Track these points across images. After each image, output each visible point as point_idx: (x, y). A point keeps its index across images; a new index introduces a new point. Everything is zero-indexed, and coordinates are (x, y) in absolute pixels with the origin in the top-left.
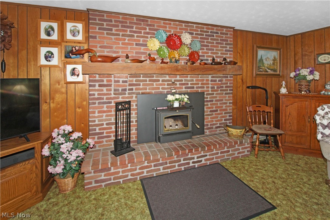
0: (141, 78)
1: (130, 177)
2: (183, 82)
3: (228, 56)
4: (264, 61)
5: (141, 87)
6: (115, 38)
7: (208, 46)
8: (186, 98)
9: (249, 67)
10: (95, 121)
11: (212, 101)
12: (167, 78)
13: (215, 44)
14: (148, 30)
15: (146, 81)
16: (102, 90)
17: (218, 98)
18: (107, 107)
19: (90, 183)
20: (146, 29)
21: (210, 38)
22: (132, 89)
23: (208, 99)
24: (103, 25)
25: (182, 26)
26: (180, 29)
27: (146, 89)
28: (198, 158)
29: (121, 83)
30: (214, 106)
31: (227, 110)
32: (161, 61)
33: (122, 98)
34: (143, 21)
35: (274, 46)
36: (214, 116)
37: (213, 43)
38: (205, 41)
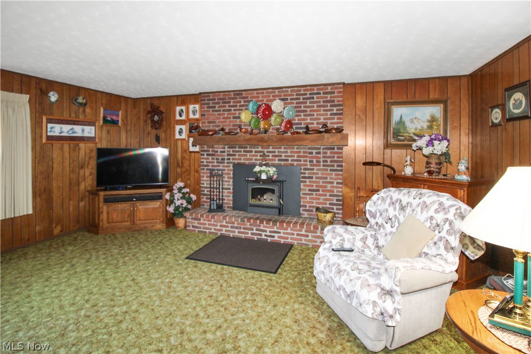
0: (237, 149)
2: (277, 154)
3: (335, 121)
4: (408, 124)
5: (237, 157)
6: (217, 114)
7: (307, 111)
9: (377, 135)
11: (312, 178)
12: (260, 149)
13: (315, 108)
14: (242, 103)
15: (241, 151)
16: (209, 159)
17: (320, 175)
21: (308, 101)
22: (229, 159)
23: (307, 175)
24: (210, 104)
25: (275, 92)
29: (219, 153)
30: (315, 185)
31: (332, 191)
34: (238, 94)
36: (314, 196)
37: (312, 107)
38: (302, 105)
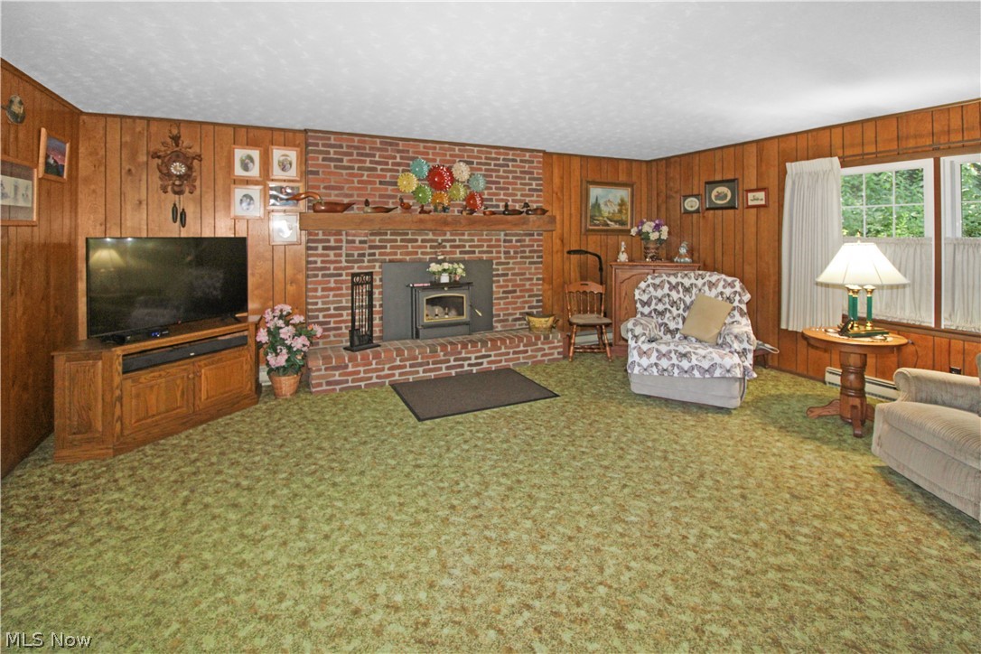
0: (389, 237)
1: (374, 380)
2: (457, 243)
3: (534, 198)
4: (602, 207)
5: (388, 250)
6: (347, 174)
7: (499, 183)
8: (460, 269)
9: (573, 219)
10: (316, 304)
11: (507, 275)
12: (430, 236)
13: (510, 180)
14: (398, 160)
15: (396, 241)
16: (328, 256)
17: (517, 271)
18: (336, 282)
19: (320, 385)
20: (395, 158)
21: (502, 169)
22: (374, 254)
23: (500, 272)
24: (328, 153)
25: (454, 150)
26: (451, 155)
27: (396, 254)
28: (476, 358)
29: (357, 244)
30: (510, 284)
31: (532, 290)
32: (419, 210)
33: (359, 268)
34: (391, 144)
35: (622, 178)
36: (510, 300)
37: (508, 177)
38: (494, 174)
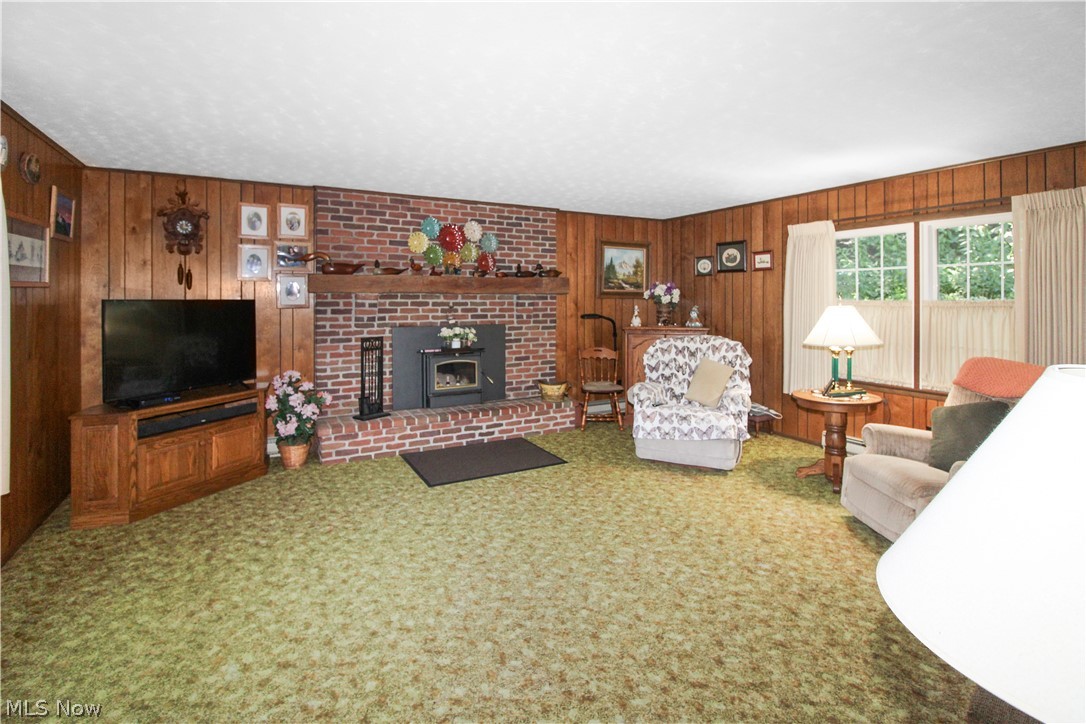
0: (399, 300)
1: (385, 450)
2: (469, 307)
3: (548, 260)
4: (617, 268)
5: (398, 314)
6: (356, 233)
7: (512, 243)
8: (471, 335)
9: (588, 281)
10: (325, 370)
11: (519, 340)
12: (442, 300)
13: (523, 240)
14: (409, 219)
15: (406, 304)
16: (337, 320)
17: (529, 336)
18: (345, 348)
20: (406, 216)
21: (514, 229)
22: (384, 318)
23: (513, 338)
24: (338, 211)
25: (466, 209)
26: (463, 214)
27: (406, 318)
28: (488, 427)
29: (367, 308)
30: (523, 350)
31: (545, 357)
32: (430, 272)
33: (368, 333)
34: (401, 202)
35: (637, 238)
36: (523, 367)
37: (520, 237)
38: (507, 234)
